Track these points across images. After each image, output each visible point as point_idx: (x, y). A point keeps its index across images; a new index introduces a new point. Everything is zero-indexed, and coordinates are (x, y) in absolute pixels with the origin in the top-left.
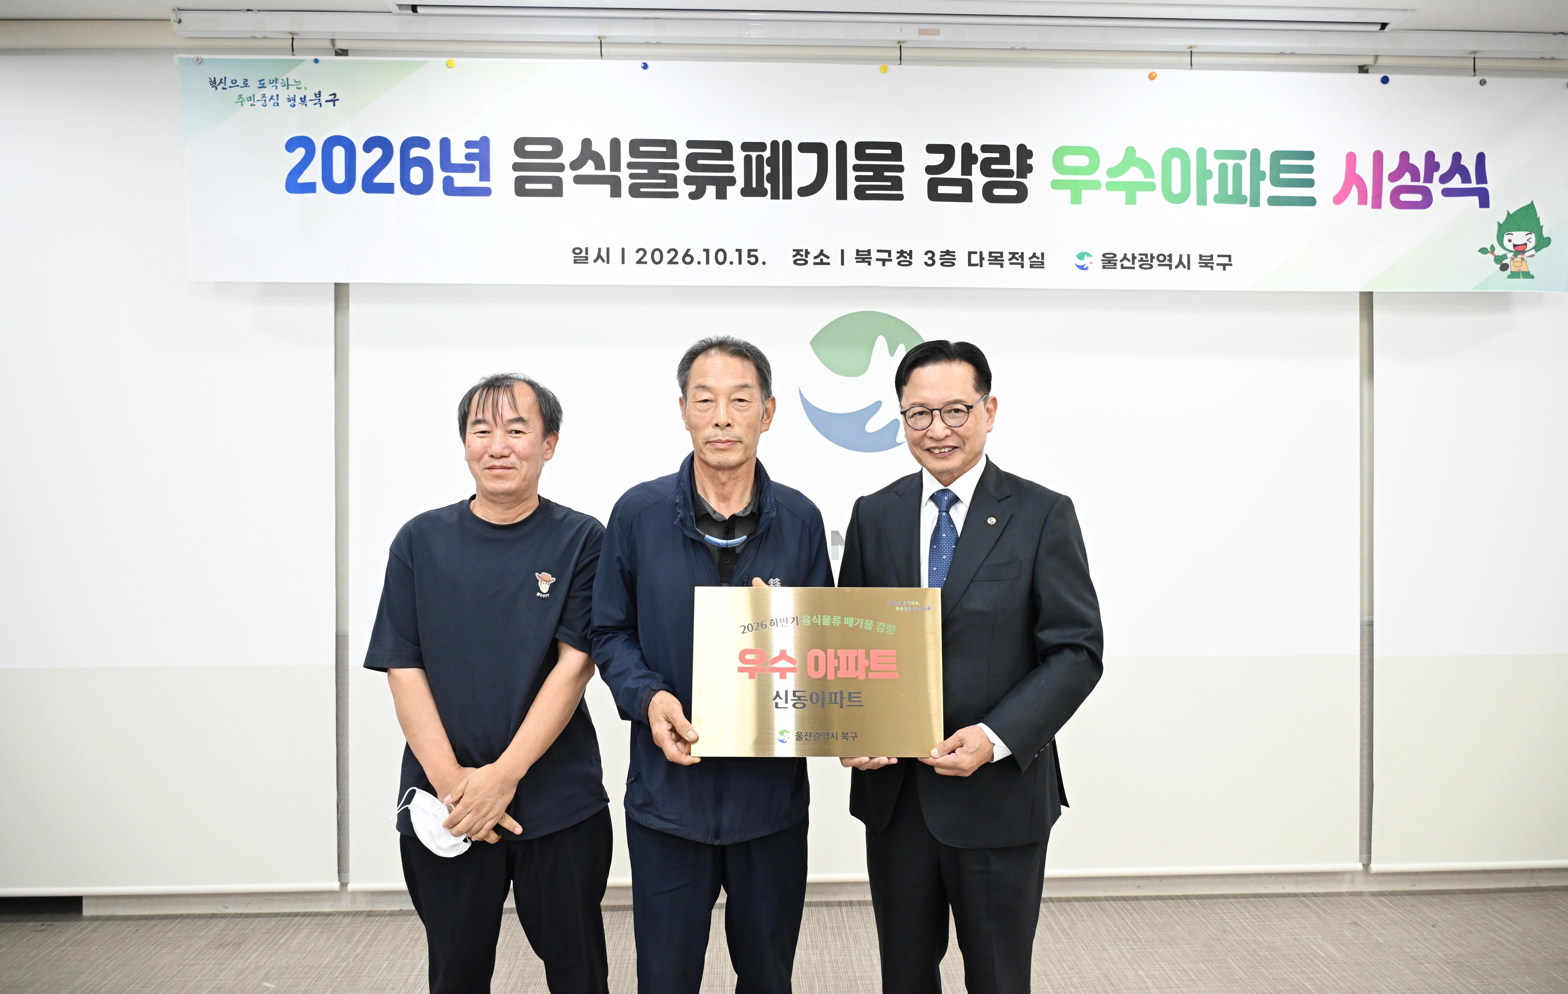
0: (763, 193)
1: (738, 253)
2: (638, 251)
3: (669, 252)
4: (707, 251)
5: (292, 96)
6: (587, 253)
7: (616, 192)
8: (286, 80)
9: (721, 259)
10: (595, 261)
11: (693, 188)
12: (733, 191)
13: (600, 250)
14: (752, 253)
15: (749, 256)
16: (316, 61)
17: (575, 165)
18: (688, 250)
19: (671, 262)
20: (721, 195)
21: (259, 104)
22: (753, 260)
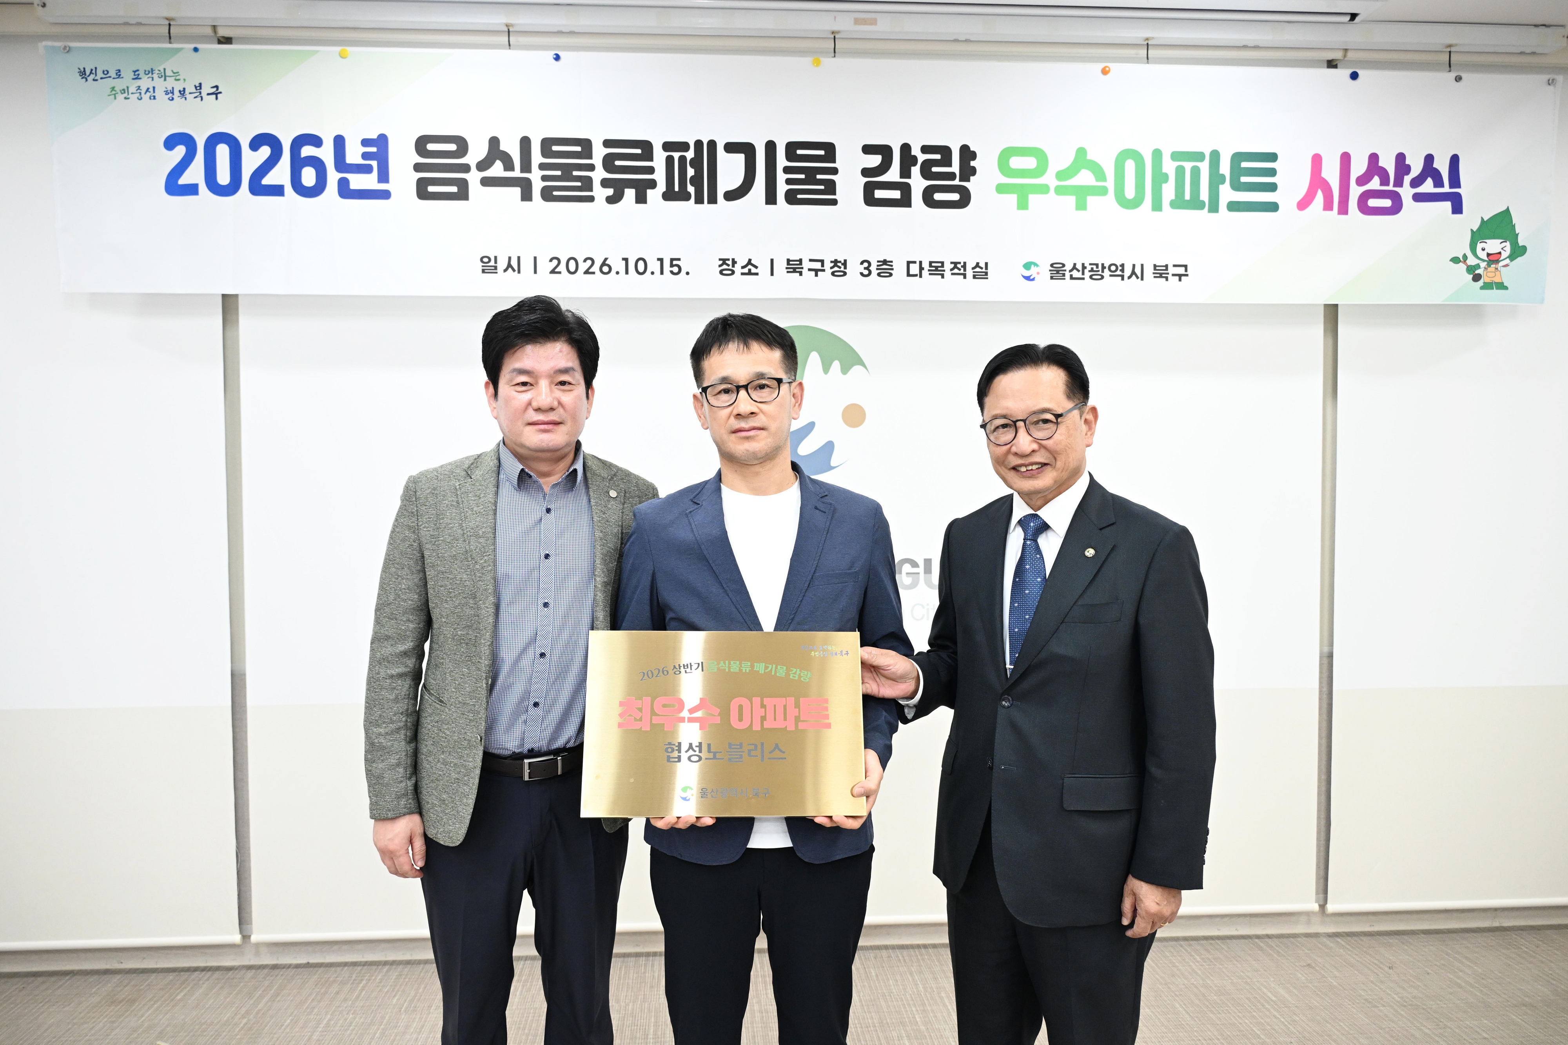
0: (686, 197)
1: (659, 262)
2: (551, 260)
3: (585, 261)
4: (626, 260)
5: (170, 89)
6: (496, 262)
7: (527, 196)
8: (162, 69)
9: (641, 269)
10: (505, 270)
11: (610, 192)
12: (654, 195)
14: (675, 262)
15: (672, 266)
16: (196, 50)
17: (482, 166)
18: (606, 259)
19: (587, 272)
20: (641, 199)
21: (132, 96)
22: (676, 270)
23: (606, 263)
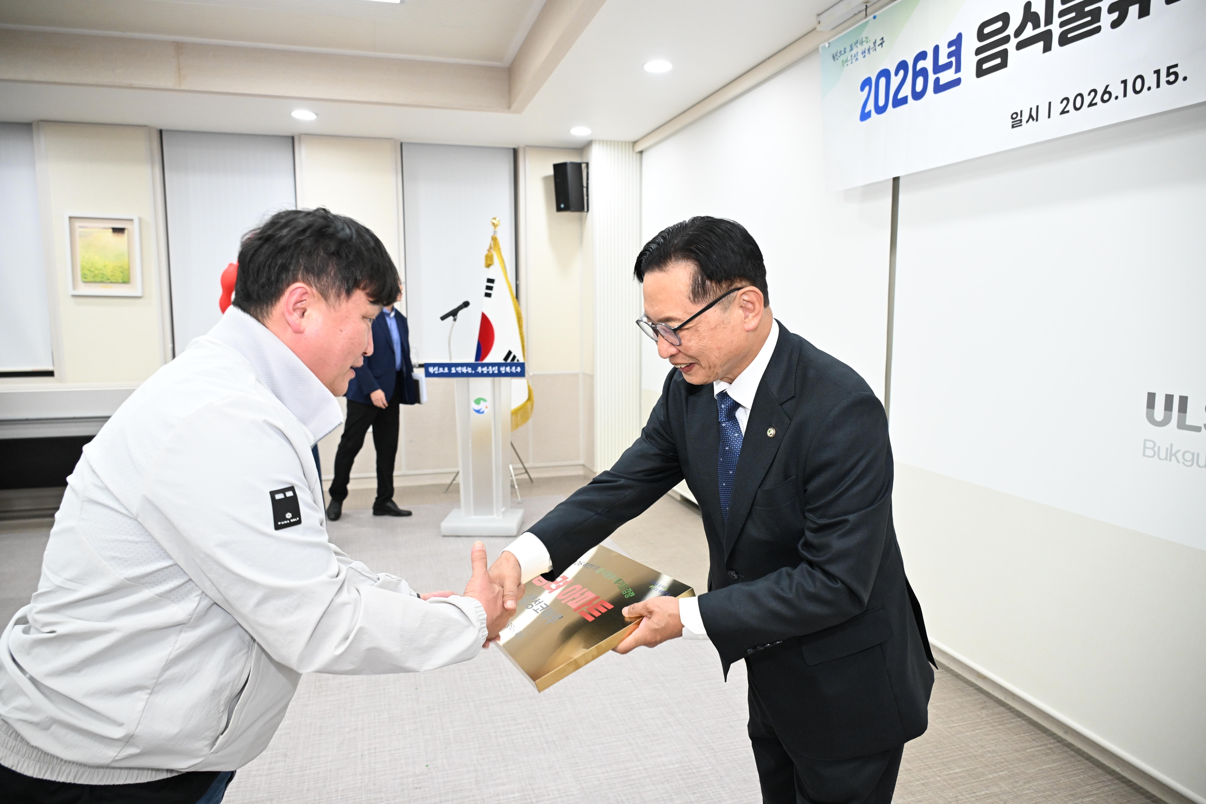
1: (1156, 75)
2: (1062, 102)
3: (1089, 94)
4: (1125, 82)
5: (864, 50)
6: (1021, 116)
7: (1047, 48)
8: (861, 39)
9: (1138, 87)
10: (1027, 121)
11: (1115, 15)
13: (1031, 109)
14: (1172, 70)
15: (1168, 74)
16: (875, 17)
17: (1018, 33)
18: (1107, 86)
19: (1091, 105)
20: (1144, 12)
21: (849, 63)
22: (1172, 78)
23: (1108, 90)
